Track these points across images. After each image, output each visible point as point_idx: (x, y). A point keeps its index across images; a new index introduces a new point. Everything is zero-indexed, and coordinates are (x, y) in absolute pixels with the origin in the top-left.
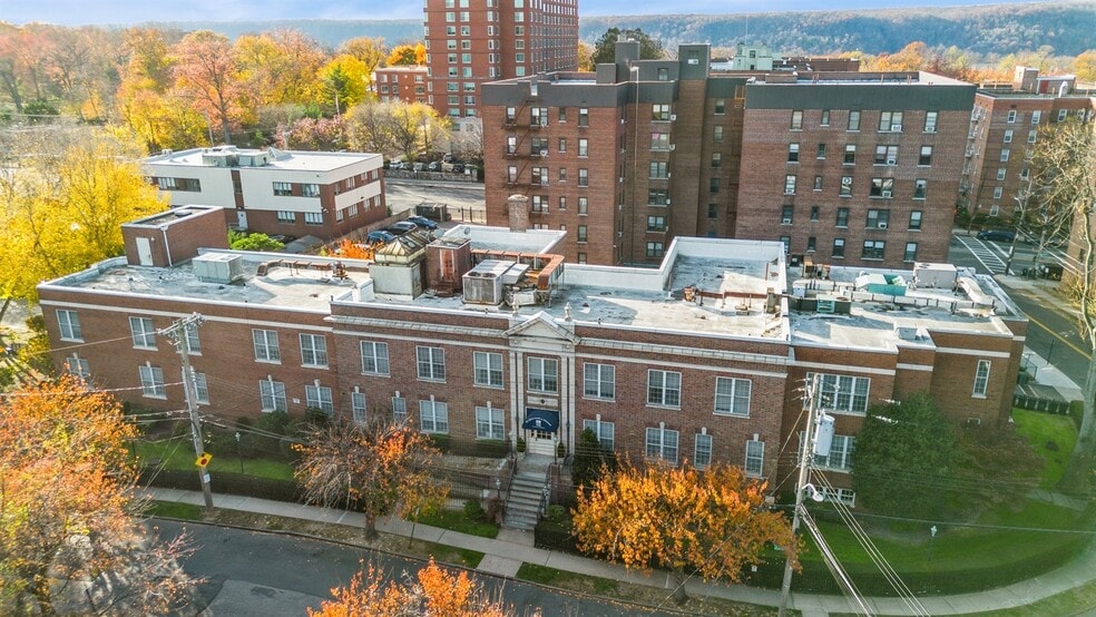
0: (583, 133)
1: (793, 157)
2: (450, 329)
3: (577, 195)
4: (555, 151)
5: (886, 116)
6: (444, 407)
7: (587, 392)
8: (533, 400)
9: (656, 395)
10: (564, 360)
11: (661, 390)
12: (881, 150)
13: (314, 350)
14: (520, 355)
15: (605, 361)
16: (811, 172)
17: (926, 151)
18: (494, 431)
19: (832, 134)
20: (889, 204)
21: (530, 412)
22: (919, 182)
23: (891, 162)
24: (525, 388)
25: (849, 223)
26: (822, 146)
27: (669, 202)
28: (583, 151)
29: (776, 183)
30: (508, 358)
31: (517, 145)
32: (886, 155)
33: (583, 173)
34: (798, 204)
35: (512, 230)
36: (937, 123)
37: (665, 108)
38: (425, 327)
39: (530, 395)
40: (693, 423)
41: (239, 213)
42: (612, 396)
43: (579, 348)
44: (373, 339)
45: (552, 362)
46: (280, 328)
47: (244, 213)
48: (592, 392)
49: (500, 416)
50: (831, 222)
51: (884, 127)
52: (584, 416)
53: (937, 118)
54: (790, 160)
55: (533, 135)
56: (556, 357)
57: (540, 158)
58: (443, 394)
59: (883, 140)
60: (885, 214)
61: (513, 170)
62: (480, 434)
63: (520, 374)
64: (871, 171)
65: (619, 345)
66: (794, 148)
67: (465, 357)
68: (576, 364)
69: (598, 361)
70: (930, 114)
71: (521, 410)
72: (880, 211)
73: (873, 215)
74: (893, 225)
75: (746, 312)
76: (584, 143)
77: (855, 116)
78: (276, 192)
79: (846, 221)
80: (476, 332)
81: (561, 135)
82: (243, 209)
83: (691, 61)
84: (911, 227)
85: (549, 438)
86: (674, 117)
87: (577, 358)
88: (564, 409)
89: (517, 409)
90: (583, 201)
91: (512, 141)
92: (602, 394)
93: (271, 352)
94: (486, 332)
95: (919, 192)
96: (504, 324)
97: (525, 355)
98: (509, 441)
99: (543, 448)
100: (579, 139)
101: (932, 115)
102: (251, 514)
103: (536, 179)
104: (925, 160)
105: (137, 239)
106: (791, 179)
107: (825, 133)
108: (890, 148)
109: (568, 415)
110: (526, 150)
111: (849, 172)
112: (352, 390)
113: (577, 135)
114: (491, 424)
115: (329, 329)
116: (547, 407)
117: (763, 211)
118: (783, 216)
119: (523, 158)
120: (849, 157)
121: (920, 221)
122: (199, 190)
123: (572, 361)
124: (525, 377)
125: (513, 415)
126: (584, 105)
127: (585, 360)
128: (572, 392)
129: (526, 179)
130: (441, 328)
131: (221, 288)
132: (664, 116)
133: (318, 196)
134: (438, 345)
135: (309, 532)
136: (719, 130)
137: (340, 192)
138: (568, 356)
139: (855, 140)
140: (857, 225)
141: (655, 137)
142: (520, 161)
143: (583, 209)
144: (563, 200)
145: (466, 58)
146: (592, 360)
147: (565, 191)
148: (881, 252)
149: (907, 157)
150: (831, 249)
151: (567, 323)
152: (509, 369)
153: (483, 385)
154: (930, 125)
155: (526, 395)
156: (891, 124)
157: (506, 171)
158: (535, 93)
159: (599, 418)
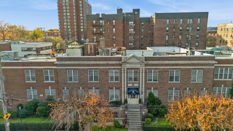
0: (114, 27)
2: (101, 62)
3: (113, 43)
4: (107, 32)
5: (188, 20)
6: (98, 91)
7: (148, 80)
8: (130, 85)
9: (172, 79)
10: (141, 70)
11: (173, 77)
12: (188, 28)
13: (49, 75)
14: (126, 69)
15: (155, 69)
16: (172, 34)
17: (198, 28)
18: (115, 98)
20: (191, 41)
21: (129, 89)
22: (197, 36)
23: (191, 31)
24: (127, 81)
26: (174, 28)
27: (134, 46)
28: (114, 32)
29: (163, 37)
30: (121, 71)
31: (96, 31)
32: (189, 29)
33: (114, 37)
34: (169, 42)
36: (200, 21)
37: (132, 22)
38: (92, 62)
39: (129, 83)
40: (184, 87)
42: (157, 81)
43: (146, 65)
44: (72, 69)
45: (137, 71)
46: (36, 69)
48: (150, 80)
49: (118, 92)
50: (177, 46)
51: (188, 22)
52: (148, 89)
53: (200, 20)
54: (167, 31)
55: (100, 28)
56: (138, 69)
57: (102, 34)
58: (98, 86)
59: (188, 26)
61: (95, 37)
62: (110, 100)
63: (126, 76)
64: (186, 33)
65: (160, 62)
66: (167, 29)
67: (106, 72)
68: (145, 71)
69: (152, 69)
70: (198, 19)
71: (126, 89)
72: (189, 43)
73: (187, 44)
74: (192, 46)
76: (114, 29)
77: (181, 20)
78: (22, 51)
79: (181, 46)
80: (110, 62)
81: (108, 27)
83: (136, 13)
84: (196, 47)
85: (135, 98)
86: (134, 25)
88: (141, 87)
89: (124, 89)
91: (95, 30)
92: (154, 81)
93: (32, 78)
94: (114, 62)
95: (197, 38)
96: (120, 59)
97: (128, 69)
98: (121, 100)
99: (133, 101)
100: (113, 28)
101: (199, 19)
104: (198, 30)
106: (167, 36)
107: (175, 24)
108: (190, 28)
109: (142, 89)
110: (98, 32)
111: (181, 34)
112: (64, 88)
113: (112, 27)
114: (114, 95)
115: (56, 67)
116: (135, 87)
117: (161, 45)
120: (181, 30)
123: (144, 70)
124: (127, 77)
125: (123, 91)
126: (114, 19)
127: (148, 69)
128: (144, 80)
129: (99, 39)
130: (98, 62)
132: (132, 24)
133: (35, 51)
134: (96, 69)
136: (142, 30)
137: (42, 50)
138: (142, 68)
139: (182, 26)
141: (130, 30)
142: (97, 35)
144: (109, 45)
145: (69, 27)
146: (150, 69)
147: (109, 42)
149: (194, 30)
151: (142, 56)
152: (121, 75)
153: (112, 82)
154: (199, 22)
155: (127, 83)
156: (190, 22)
157: (93, 38)
158: (101, 16)
159: (152, 89)
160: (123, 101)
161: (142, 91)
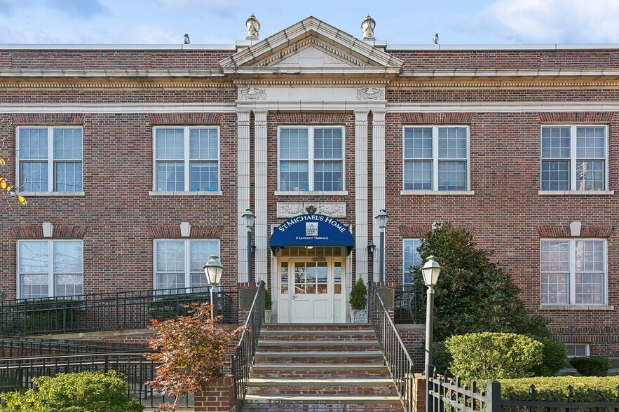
6: (73, 251)
8: (289, 210)
9: (555, 176)
10: (361, 119)
14: (261, 119)
24: (272, 185)
30: (234, 128)
39: (286, 199)
43: (392, 97)
49: (211, 249)
58: (74, 220)
63: (261, 158)
67: (134, 136)
68: (388, 129)
69: (434, 118)
71: (261, 232)
85: (323, 289)
87: (388, 116)
88: (361, 220)
97: (276, 116)
109: (370, 230)
114: (188, 273)
116: (321, 219)
123: (379, 119)
124: (271, 163)
125: (242, 243)
127: (407, 117)
134: (70, 117)
138: (370, 107)
146: (421, 116)
152: (234, 151)
155: (272, 201)
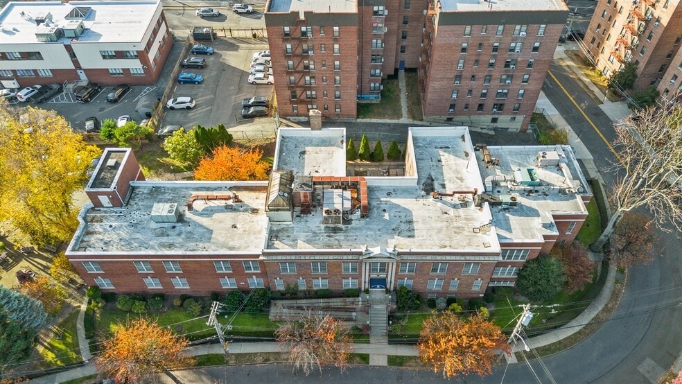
0: (336, 40)
1: (464, 50)
2: (331, 258)
3: (334, 75)
4: (318, 51)
5: (518, 27)
6: (326, 281)
7: (401, 272)
8: (373, 276)
9: (435, 271)
10: (391, 264)
11: (437, 269)
12: (513, 45)
13: (252, 266)
14: (368, 263)
15: (411, 262)
16: (474, 58)
17: (537, 44)
18: (352, 286)
19: (487, 38)
20: (513, 72)
21: (372, 279)
22: (531, 60)
23: (518, 52)
24: (370, 272)
25: (491, 83)
26: (480, 45)
28: (336, 51)
29: (452, 65)
30: (362, 264)
31: (293, 49)
32: (515, 47)
33: (337, 63)
34: (464, 74)
35: (312, 130)
36: (545, 30)
37: (381, 8)
39: (373, 274)
40: (451, 277)
41: (79, 72)
42: (413, 271)
44: (287, 262)
45: (384, 264)
46: (231, 261)
47: (82, 71)
48: (403, 272)
49: (356, 281)
50: (481, 82)
51: (517, 32)
52: (399, 280)
53: (546, 28)
54: (462, 52)
55: (303, 43)
56: (386, 262)
57: (309, 56)
58: (325, 277)
59: (515, 40)
60: (510, 77)
61: (291, 63)
62: (345, 287)
63: (367, 269)
64: (506, 56)
65: (420, 257)
66: (465, 45)
67: (339, 265)
68: (397, 265)
69: (408, 262)
70: (542, 26)
71: (367, 279)
72: (508, 76)
73: (504, 77)
74: (513, 82)
75: (465, 204)
76: (336, 46)
77: (501, 28)
78: (104, 57)
79: (489, 81)
80: (345, 258)
81: (322, 43)
82: (80, 68)
84: (523, 82)
86: (387, 13)
87: (397, 262)
89: (365, 279)
90: (338, 78)
91: (289, 46)
92: (408, 271)
93: (226, 269)
94: (350, 257)
95: (530, 65)
96: (359, 253)
97: (371, 262)
98: (360, 288)
100: (334, 44)
102: (250, 354)
103: (307, 67)
104: (535, 49)
105: (99, 196)
106: (461, 62)
107: (483, 37)
108: (518, 44)
110: (299, 51)
111: (495, 57)
113: (332, 42)
114: (350, 284)
117: (444, 78)
118: (455, 80)
119: (297, 56)
120: (495, 49)
121: (528, 79)
122: (42, 59)
124: (370, 269)
125: (363, 281)
126: (336, 24)
127: (401, 262)
128: (394, 272)
129: (301, 68)
130: (326, 258)
131: (174, 227)
132: (380, 13)
133: (136, 57)
134: (324, 262)
135: (284, 360)
137: (149, 50)
138: (393, 262)
139: (499, 40)
140: (495, 83)
141: (375, 25)
142: (295, 58)
143: (338, 82)
146: (405, 262)
147: (325, 73)
148: (506, 94)
149: (526, 48)
150: (480, 95)
151: (394, 252)
152: (361, 267)
153: (347, 273)
154: (541, 31)
155: (370, 275)
156: (520, 31)
157: (286, 64)
158: (302, 17)
159: (406, 279)
160: (363, 289)
161: (391, 282)
